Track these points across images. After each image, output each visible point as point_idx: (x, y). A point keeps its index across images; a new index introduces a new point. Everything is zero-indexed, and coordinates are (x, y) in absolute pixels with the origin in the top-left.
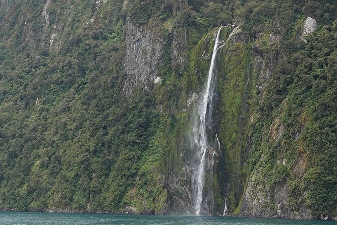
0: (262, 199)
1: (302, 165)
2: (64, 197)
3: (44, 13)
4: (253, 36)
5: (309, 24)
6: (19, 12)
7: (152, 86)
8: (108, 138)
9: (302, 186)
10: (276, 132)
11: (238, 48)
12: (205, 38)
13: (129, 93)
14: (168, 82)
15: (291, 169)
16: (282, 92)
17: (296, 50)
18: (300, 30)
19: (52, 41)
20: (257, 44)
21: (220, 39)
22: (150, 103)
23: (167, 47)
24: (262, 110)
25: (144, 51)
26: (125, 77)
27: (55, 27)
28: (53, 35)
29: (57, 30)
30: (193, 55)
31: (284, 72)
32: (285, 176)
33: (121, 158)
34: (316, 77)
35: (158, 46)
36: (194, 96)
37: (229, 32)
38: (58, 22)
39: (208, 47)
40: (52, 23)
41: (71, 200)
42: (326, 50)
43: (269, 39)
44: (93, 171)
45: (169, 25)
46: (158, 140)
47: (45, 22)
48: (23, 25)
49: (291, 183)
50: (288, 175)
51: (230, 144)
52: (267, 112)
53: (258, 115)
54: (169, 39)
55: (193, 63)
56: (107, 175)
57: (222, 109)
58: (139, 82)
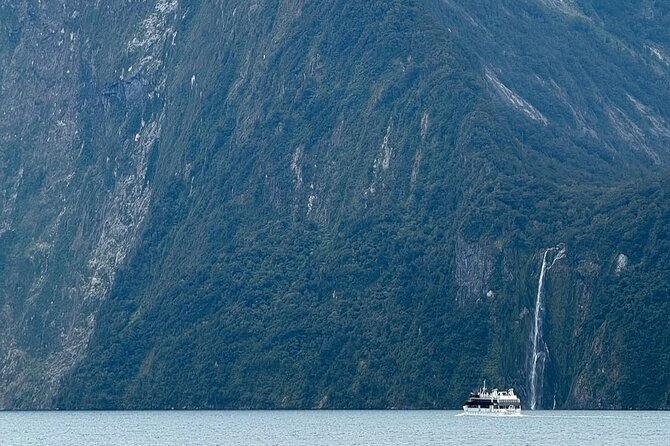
0: (587, 396)
1: (616, 373)
2: (407, 396)
3: (294, 165)
4: (576, 262)
5: (622, 259)
6: (254, 160)
7: (484, 298)
8: (445, 343)
9: (616, 387)
10: (596, 347)
11: (562, 270)
12: (533, 257)
13: (462, 303)
14: (500, 297)
15: (609, 374)
16: (601, 317)
17: (611, 283)
18: (615, 264)
19: (310, 205)
20: (579, 269)
21: (547, 261)
22: (485, 314)
23: (498, 265)
24: (585, 326)
25: (476, 266)
26: (457, 288)
27: (312, 186)
28: (311, 198)
29: (315, 192)
30: (523, 273)
31: (602, 301)
32: (604, 380)
33: (462, 362)
34: (626, 310)
35: (490, 263)
36: (525, 311)
37: (555, 254)
38: (315, 181)
39: (536, 269)
40: (307, 180)
41: (416, 398)
42: (633, 290)
43: (590, 267)
44: (434, 373)
45: (499, 244)
46: (495, 348)
47: (296, 178)
48: (263, 178)
49: (608, 386)
50: (606, 380)
51: (557, 352)
52: (589, 329)
53: (581, 330)
54: (501, 257)
55: (523, 281)
56: (449, 377)
57: (550, 322)
58: (472, 294)
